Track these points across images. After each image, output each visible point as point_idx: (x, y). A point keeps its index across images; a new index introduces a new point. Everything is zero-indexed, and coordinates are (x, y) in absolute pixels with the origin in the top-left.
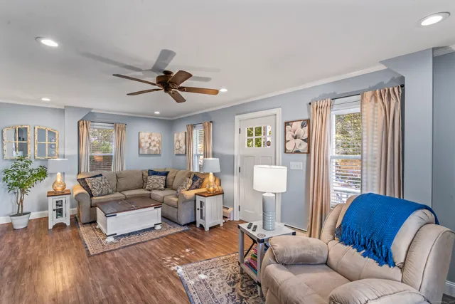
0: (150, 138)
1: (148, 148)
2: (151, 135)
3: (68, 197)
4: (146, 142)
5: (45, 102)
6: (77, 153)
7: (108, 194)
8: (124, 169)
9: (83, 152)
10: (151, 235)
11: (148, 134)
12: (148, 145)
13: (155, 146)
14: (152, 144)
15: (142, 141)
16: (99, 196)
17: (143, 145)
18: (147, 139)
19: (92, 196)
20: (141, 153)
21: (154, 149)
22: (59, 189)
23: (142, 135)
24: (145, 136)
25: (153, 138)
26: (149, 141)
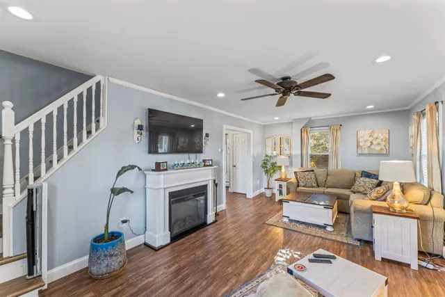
0: (371, 136)
1: (369, 147)
2: (373, 132)
3: (285, 183)
4: (366, 141)
5: (277, 120)
6: (300, 152)
7: (312, 187)
8: (340, 167)
9: (304, 152)
10: (319, 232)
11: (368, 132)
12: (369, 144)
13: (379, 144)
14: (375, 142)
15: (361, 140)
16: (303, 186)
17: (361, 144)
18: (367, 137)
19: (298, 186)
20: (359, 152)
21: (378, 148)
22: (283, 177)
23: (361, 133)
24: (364, 135)
25: (375, 136)
26: (371, 139)
